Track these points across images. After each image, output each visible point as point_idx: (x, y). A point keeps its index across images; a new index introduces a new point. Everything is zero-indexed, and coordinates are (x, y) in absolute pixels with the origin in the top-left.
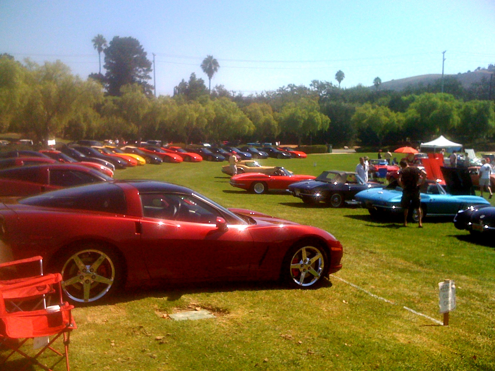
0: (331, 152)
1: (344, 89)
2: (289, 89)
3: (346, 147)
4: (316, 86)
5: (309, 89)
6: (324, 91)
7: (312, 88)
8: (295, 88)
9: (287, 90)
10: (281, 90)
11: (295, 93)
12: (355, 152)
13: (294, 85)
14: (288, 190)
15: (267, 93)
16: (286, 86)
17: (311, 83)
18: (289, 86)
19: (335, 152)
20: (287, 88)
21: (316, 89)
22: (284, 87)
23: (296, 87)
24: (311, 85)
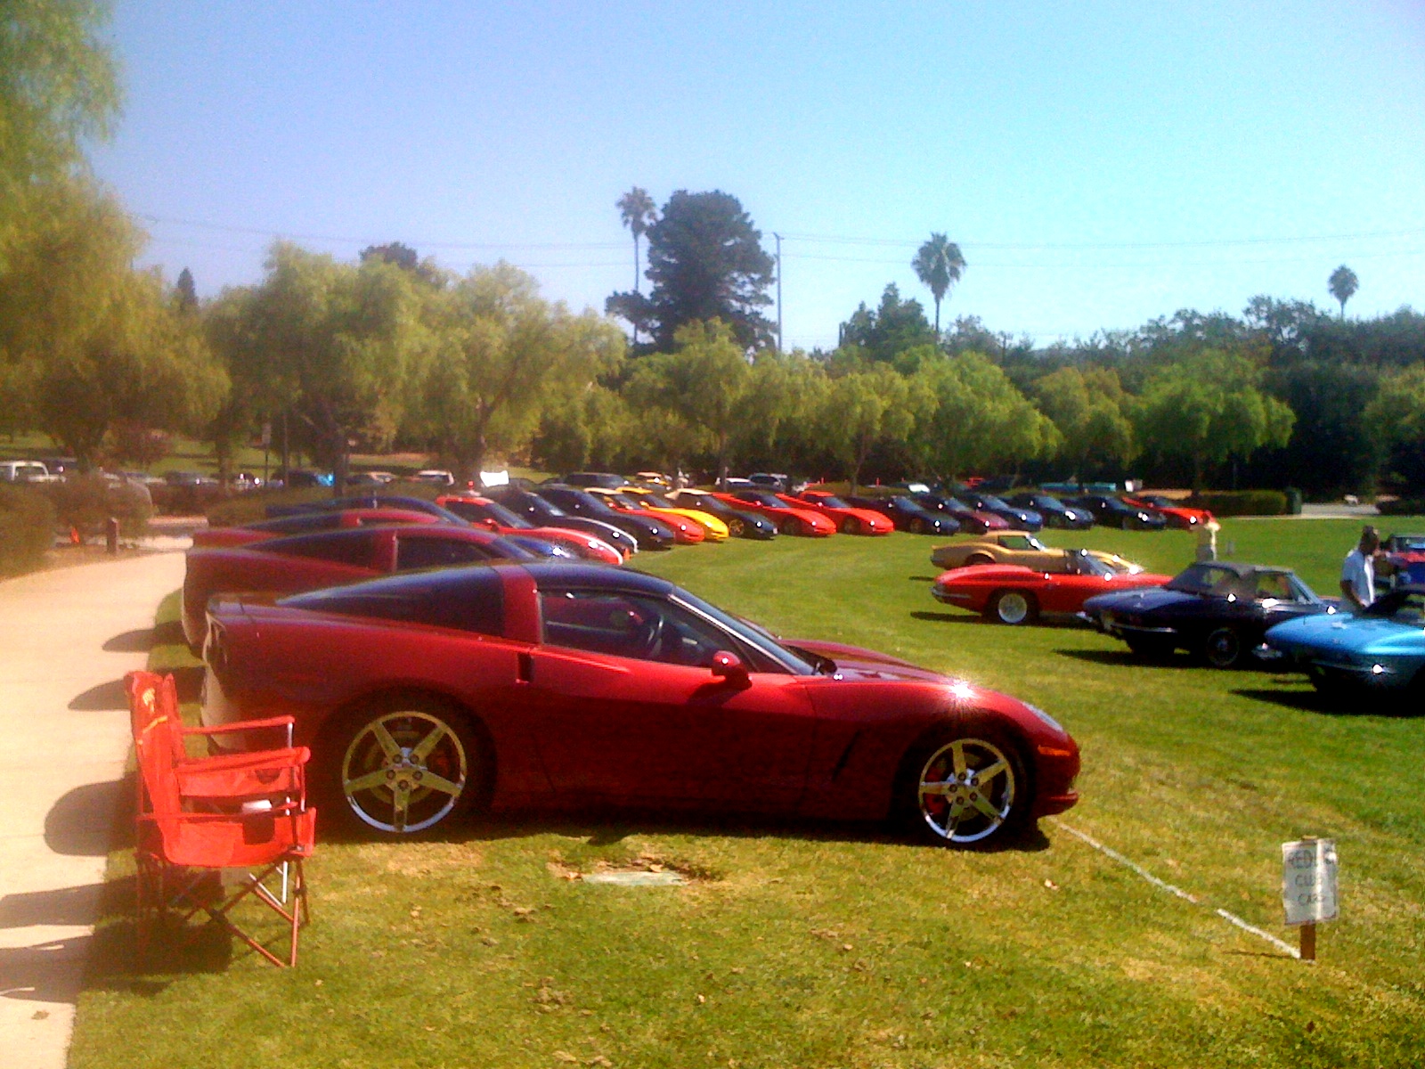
0: (1299, 512)
1: (1355, 323)
2: (1179, 326)
3: (1350, 498)
4: (1264, 315)
5: (1241, 322)
6: (1288, 329)
7: (1250, 321)
8: (1196, 321)
9: (1171, 327)
10: (1156, 327)
11: (1199, 334)
12: (1374, 515)
13: (1194, 314)
14: (1082, 615)
15: (1108, 336)
16: (1170, 316)
17: (1248, 305)
18: (1178, 314)
19: (1311, 513)
20: (1173, 321)
21: (1263, 323)
22: (1162, 317)
23: (1200, 317)
24: (1247, 312)
